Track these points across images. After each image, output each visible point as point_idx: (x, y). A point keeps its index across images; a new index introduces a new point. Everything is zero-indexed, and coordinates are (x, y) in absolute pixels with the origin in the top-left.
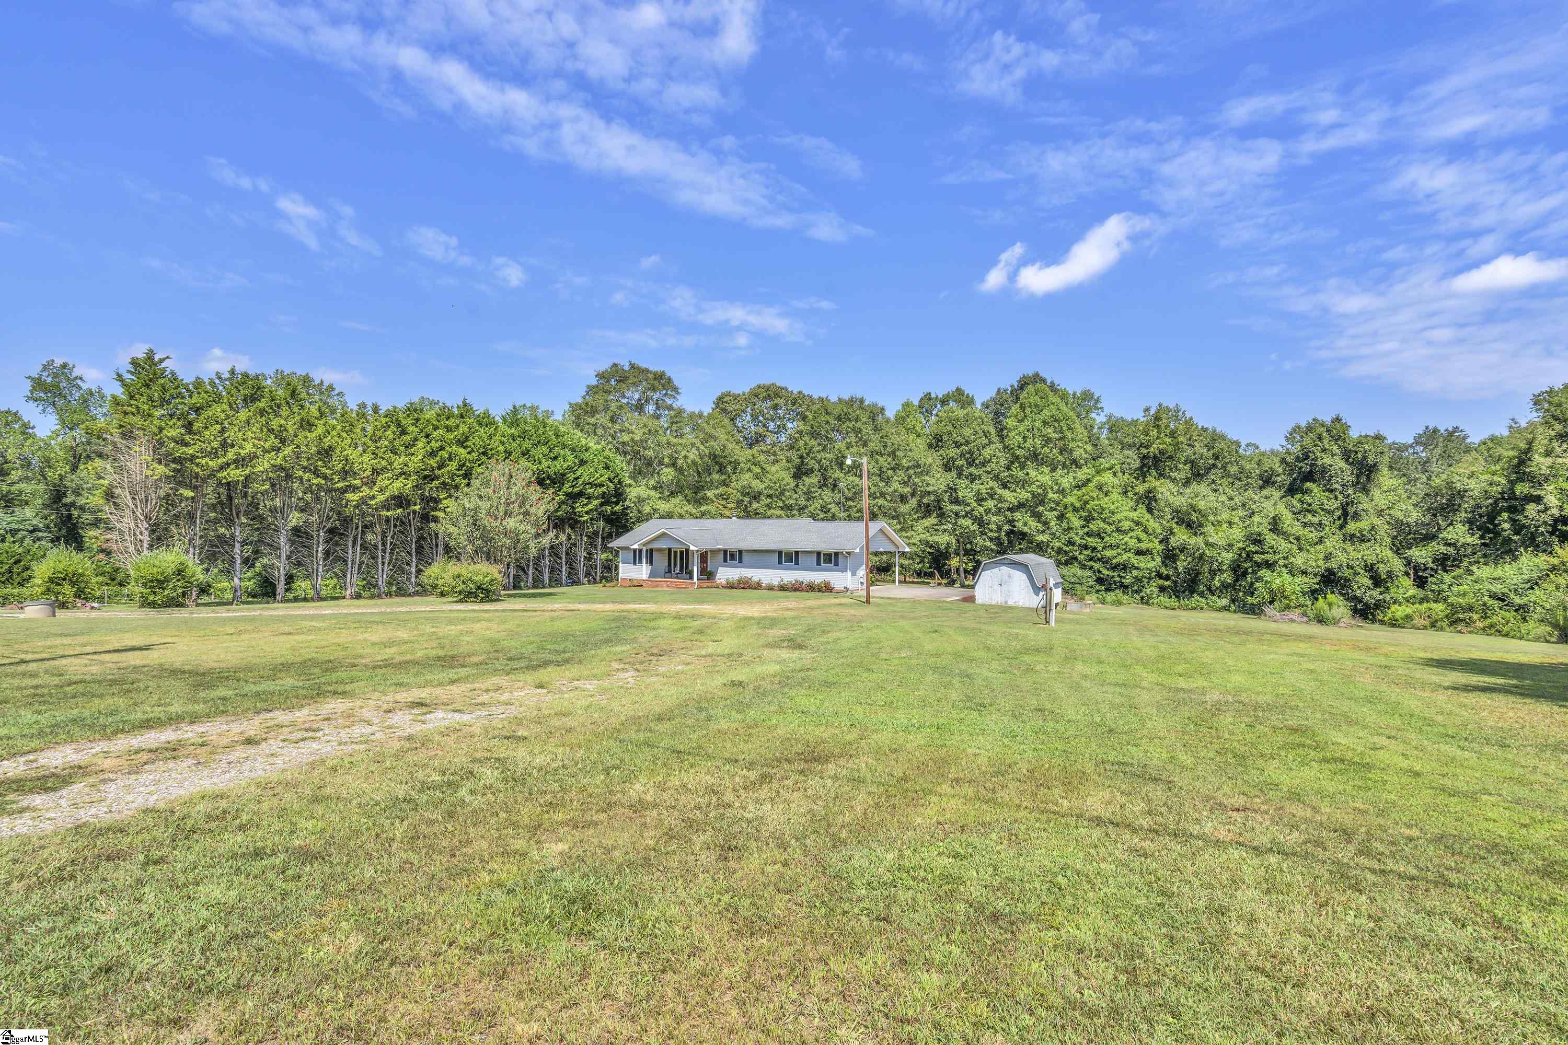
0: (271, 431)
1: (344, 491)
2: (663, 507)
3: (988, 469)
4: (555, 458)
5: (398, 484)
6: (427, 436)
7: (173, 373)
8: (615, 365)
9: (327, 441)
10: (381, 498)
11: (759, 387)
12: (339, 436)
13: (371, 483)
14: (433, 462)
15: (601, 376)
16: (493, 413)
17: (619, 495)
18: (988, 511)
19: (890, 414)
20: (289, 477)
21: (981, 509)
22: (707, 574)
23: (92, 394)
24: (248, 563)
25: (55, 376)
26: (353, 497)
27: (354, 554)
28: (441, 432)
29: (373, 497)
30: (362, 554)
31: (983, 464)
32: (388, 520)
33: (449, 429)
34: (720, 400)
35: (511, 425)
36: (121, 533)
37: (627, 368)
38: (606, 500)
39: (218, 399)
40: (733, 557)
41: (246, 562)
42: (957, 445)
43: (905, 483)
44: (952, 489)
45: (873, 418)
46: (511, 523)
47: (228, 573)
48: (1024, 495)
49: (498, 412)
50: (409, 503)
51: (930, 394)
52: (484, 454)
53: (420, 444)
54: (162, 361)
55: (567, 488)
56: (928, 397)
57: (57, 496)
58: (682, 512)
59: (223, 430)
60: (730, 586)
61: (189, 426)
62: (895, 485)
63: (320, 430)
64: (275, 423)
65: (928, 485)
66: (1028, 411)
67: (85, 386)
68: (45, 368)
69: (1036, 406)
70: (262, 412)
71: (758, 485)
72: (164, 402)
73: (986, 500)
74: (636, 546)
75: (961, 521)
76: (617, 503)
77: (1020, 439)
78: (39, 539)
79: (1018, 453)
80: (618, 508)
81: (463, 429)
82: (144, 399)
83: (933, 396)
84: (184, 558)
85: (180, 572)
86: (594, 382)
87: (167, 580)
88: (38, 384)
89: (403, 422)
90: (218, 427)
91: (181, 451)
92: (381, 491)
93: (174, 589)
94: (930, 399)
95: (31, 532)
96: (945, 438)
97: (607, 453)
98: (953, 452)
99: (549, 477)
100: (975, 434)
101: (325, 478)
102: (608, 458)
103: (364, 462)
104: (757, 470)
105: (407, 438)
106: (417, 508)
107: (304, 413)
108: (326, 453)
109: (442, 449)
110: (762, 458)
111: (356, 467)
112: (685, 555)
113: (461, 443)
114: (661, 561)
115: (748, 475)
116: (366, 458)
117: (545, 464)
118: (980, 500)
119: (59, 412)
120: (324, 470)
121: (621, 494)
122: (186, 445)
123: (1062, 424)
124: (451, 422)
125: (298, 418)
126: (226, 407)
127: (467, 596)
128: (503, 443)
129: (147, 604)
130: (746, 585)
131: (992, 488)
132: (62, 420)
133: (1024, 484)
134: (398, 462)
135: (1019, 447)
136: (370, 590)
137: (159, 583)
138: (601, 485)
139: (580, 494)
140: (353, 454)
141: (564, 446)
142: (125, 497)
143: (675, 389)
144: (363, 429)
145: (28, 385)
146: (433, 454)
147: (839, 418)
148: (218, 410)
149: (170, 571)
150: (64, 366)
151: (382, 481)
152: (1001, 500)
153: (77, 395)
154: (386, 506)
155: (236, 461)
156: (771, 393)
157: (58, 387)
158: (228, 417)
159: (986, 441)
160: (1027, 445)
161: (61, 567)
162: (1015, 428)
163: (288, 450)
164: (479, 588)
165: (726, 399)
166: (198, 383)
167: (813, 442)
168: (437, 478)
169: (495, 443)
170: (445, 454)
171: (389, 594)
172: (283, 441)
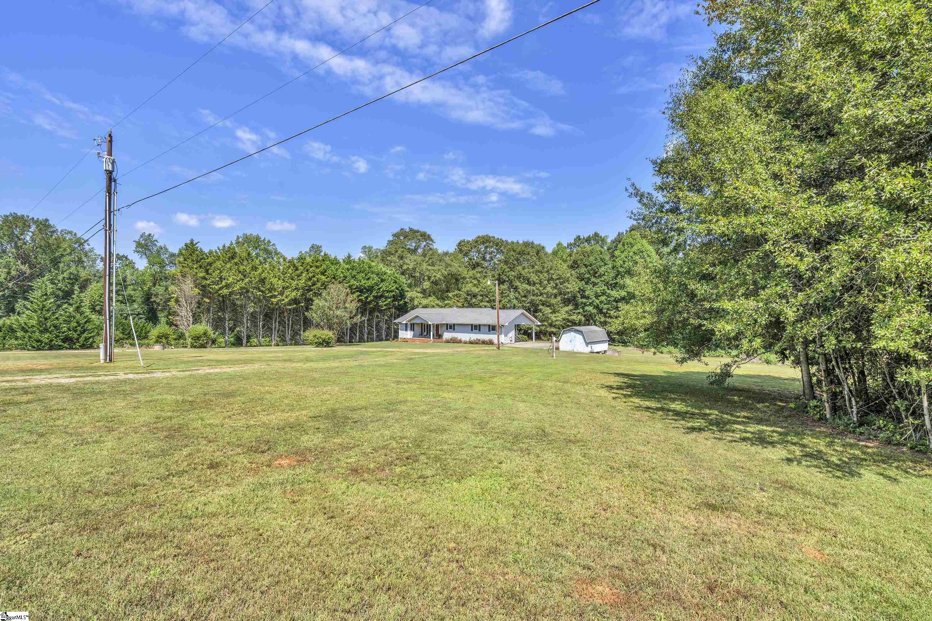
0: (240, 272)
1: (271, 297)
2: (425, 302)
3: (602, 279)
4: (368, 279)
5: (294, 294)
6: (307, 271)
7: (201, 249)
8: (402, 229)
9: (263, 276)
10: (286, 300)
11: (479, 237)
12: (268, 272)
13: (282, 294)
14: (310, 283)
15: (394, 235)
16: (338, 258)
17: (402, 295)
18: (601, 302)
19: (549, 250)
20: (248, 291)
21: (598, 301)
22: (439, 336)
23: (162, 248)
24: (232, 330)
25: (146, 240)
26: (274, 300)
27: (275, 325)
28: (313, 268)
29: (283, 300)
30: (279, 326)
31: (600, 276)
32: (290, 310)
33: (317, 267)
34: (460, 244)
35: (347, 263)
36: (182, 317)
37: (408, 230)
38: (395, 298)
39: (219, 258)
40: (451, 327)
41: (230, 329)
42: (586, 266)
43: (555, 288)
44: (582, 291)
45: (538, 253)
46: (338, 312)
47: (223, 334)
48: (623, 293)
49: (341, 257)
50: (300, 303)
51: (579, 236)
52: (334, 278)
53: (304, 275)
54: (196, 244)
55: (374, 293)
56: (578, 238)
57: (147, 298)
58: (434, 304)
59: (221, 272)
60: (448, 342)
61: (207, 271)
62: (549, 289)
63: (260, 271)
64: (242, 268)
65: (567, 288)
66: (626, 247)
67: (158, 245)
68: (141, 236)
69: (631, 243)
70: (236, 264)
71: (476, 290)
72: (198, 262)
73: (600, 296)
74: (404, 322)
75: (587, 308)
76: (401, 300)
77: (621, 263)
78: (141, 318)
79: (620, 270)
80: (401, 302)
81: (324, 266)
82: (190, 260)
83: (582, 237)
84: (206, 328)
85: (205, 334)
86: (391, 238)
87: (200, 337)
88: (139, 244)
89: (297, 264)
90: (218, 271)
91: (204, 282)
92: (286, 297)
93: (203, 340)
94: (579, 239)
95: (137, 315)
96: (579, 262)
97: (396, 275)
98: (583, 270)
99: (365, 288)
100: (596, 259)
101: (262, 291)
102: (396, 278)
103: (279, 284)
104: (475, 282)
105: (298, 272)
106: (303, 304)
107: (253, 263)
108: (263, 281)
109: (314, 276)
110: (478, 275)
111: (276, 286)
112: (429, 326)
113: (323, 273)
114: (418, 329)
115: (470, 285)
116: (280, 282)
117: (363, 282)
118: (597, 296)
119: (147, 257)
120: (262, 288)
121: (403, 296)
122: (206, 279)
123: (644, 254)
124: (318, 264)
125: (251, 265)
126: (221, 262)
127: (319, 344)
128: (342, 273)
129: (193, 346)
130: (454, 341)
131: (604, 290)
132: (149, 262)
133: (623, 287)
134: (294, 283)
135: (621, 267)
136: (283, 341)
137: (197, 338)
138: (392, 291)
139: (382, 296)
140: (274, 280)
141: (373, 273)
142: (182, 300)
143: (432, 240)
144: (279, 269)
145: (134, 245)
146: (310, 279)
147: (519, 253)
148: (218, 264)
149: (201, 333)
150: (150, 235)
151: (287, 292)
152: (609, 296)
153: (155, 249)
154: (290, 304)
155: (226, 286)
156: (485, 240)
157: (147, 245)
158: (222, 266)
159: (603, 264)
160: (625, 266)
161: (162, 331)
162: (620, 256)
163: (247, 280)
164: (324, 341)
165: (463, 244)
166: (211, 252)
167: (505, 267)
168: (312, 290)
169: (339, 273)
170: (315, 279)
171: (291, 344)
172: (245, 276)
